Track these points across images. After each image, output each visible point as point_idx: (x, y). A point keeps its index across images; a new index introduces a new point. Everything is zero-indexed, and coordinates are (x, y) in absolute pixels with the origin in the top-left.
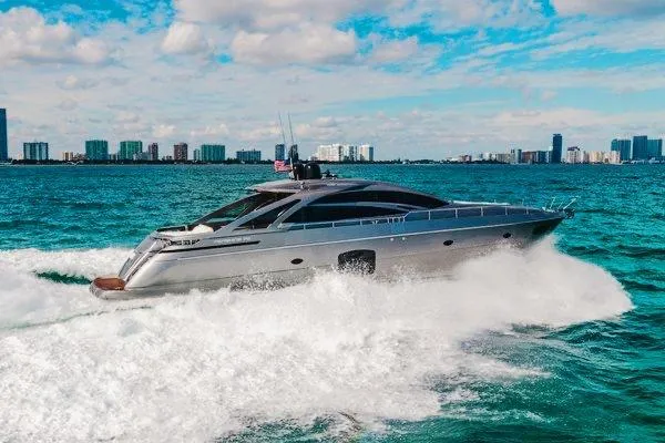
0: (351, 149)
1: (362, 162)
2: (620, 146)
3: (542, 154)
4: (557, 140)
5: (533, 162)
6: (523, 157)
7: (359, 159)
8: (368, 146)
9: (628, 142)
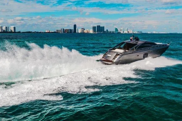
0: (6, 28)
1: (11, 32)
2: (94, 28)
3: (71, 30)
4: (75, 26)
5: (67, 33)
6: (65, 31)
7: (10, 31)
8: (13, 27)
9: (96, 27)
